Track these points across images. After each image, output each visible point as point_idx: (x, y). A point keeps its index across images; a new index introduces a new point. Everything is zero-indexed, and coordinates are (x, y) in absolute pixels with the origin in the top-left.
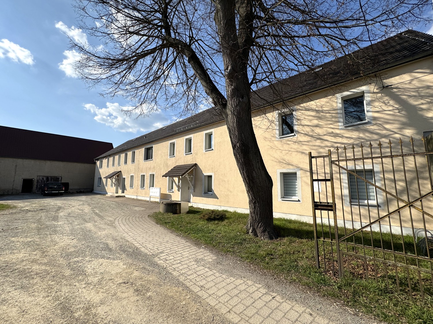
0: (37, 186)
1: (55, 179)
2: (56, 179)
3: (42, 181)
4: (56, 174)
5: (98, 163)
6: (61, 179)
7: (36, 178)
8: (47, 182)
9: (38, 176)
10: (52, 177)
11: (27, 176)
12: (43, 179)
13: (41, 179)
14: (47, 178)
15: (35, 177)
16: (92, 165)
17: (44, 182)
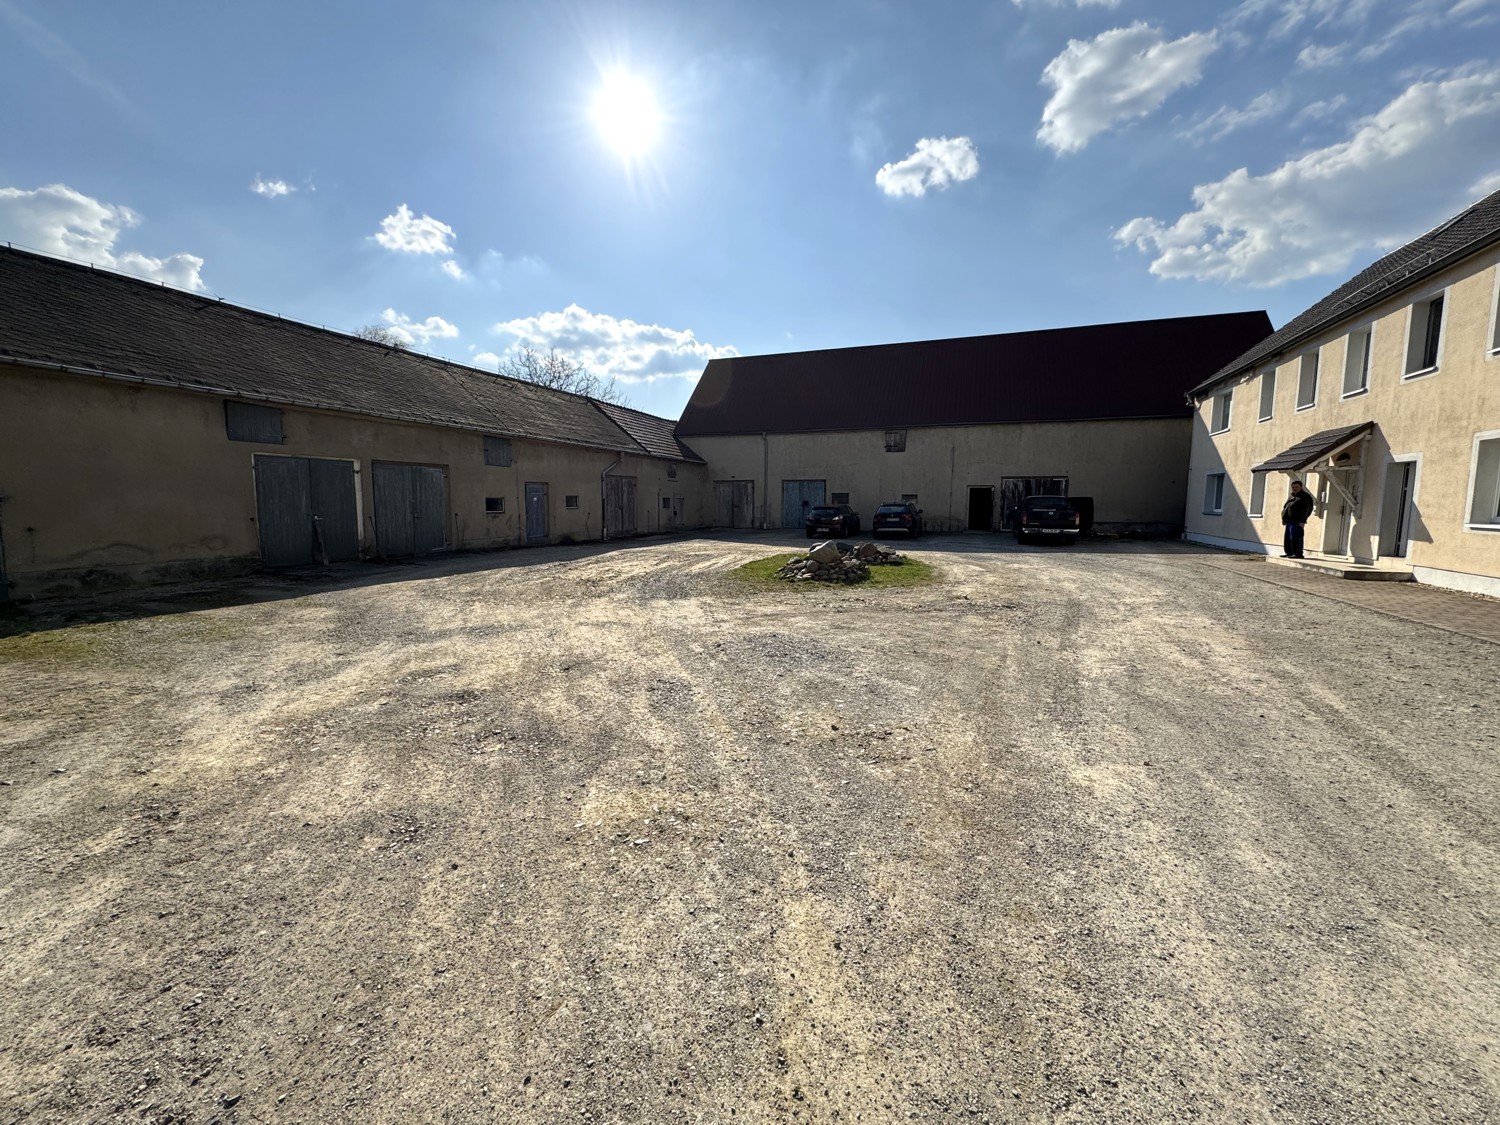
0: (1002, 508)
1: (1049, 485)
2: (1052, 485)
3: (1013, 494)
4: (1049, 468)
5: (1206, 409)
6: (1067, 486)
7: (998, 486)
8: (1026, 495)
9: (1003, 478)
10: (1038, 479)
11: (979, 481)
12: (1016, 486)
13: (1011, 486)
14: (1027, 482)
15: (994, 482)
16: (1175, 425)
17: (1020, 497)
